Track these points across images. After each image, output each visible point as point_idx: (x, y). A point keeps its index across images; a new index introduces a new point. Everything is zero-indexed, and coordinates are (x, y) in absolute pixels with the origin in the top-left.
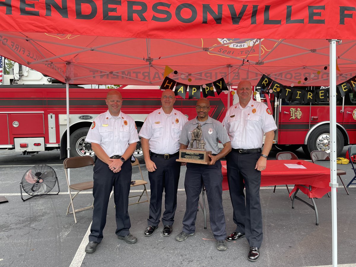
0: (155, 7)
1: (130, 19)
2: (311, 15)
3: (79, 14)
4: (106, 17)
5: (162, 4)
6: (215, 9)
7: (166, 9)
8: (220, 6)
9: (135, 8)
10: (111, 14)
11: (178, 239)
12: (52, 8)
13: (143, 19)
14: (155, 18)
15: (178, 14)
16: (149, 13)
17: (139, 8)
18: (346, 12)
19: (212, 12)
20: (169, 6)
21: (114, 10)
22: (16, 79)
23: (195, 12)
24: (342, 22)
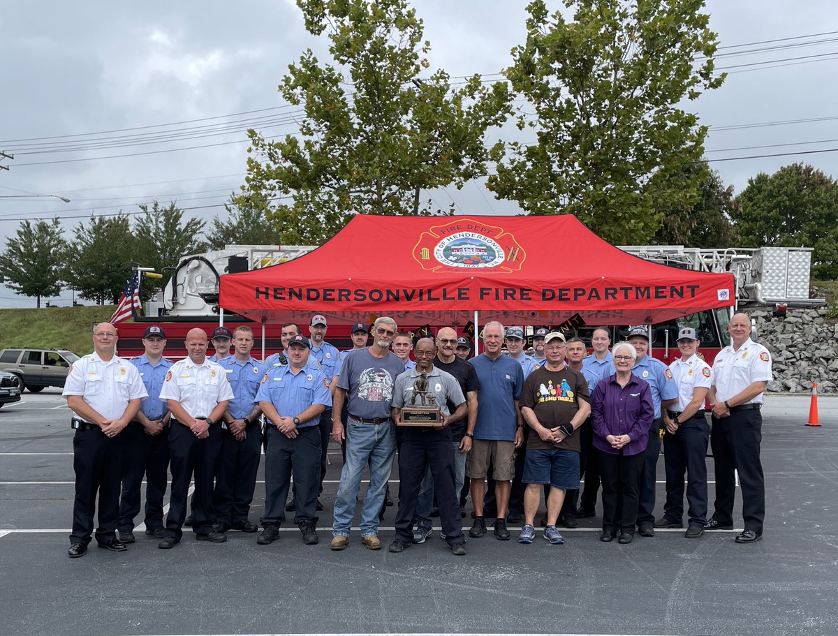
0: (356, 293)
1: (340, 300)
2: (460, 295)
3: (309, 298)
4: (325, 299)
5: (361, 290)
6: (395, 293)
7: (363, 293)
8: (398, 291)
9: (343, 293)
10: (328, 297)
11: (394, 548)
12: (293, 295)
13: (348, 300)
14: (355, 299)
15: (370, 296)
16: (352, 296)
17: (346, 293)
18: (484, 292)
19: (393, 294)
20: (364, 291)
21: (331, 295)
22: (167, 307)
23: (381, 295)
24: (482, 298)
